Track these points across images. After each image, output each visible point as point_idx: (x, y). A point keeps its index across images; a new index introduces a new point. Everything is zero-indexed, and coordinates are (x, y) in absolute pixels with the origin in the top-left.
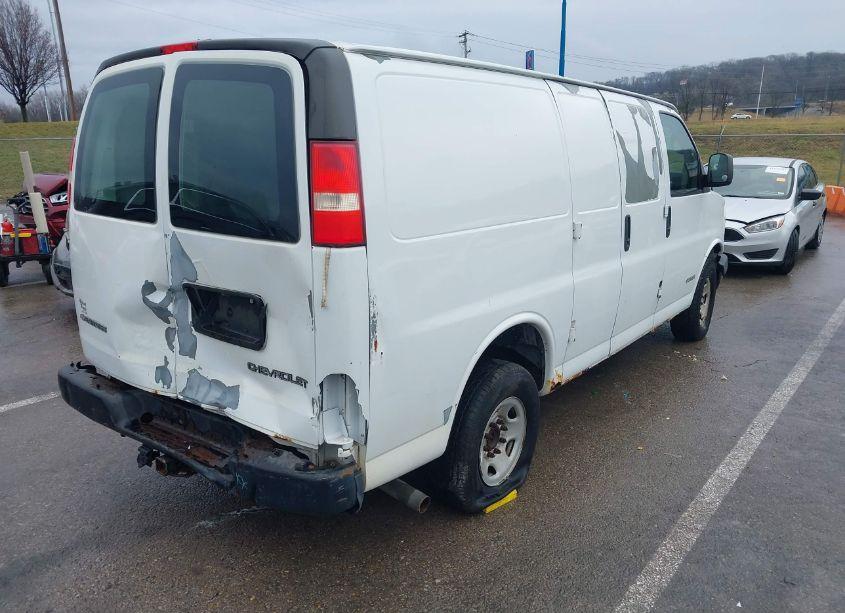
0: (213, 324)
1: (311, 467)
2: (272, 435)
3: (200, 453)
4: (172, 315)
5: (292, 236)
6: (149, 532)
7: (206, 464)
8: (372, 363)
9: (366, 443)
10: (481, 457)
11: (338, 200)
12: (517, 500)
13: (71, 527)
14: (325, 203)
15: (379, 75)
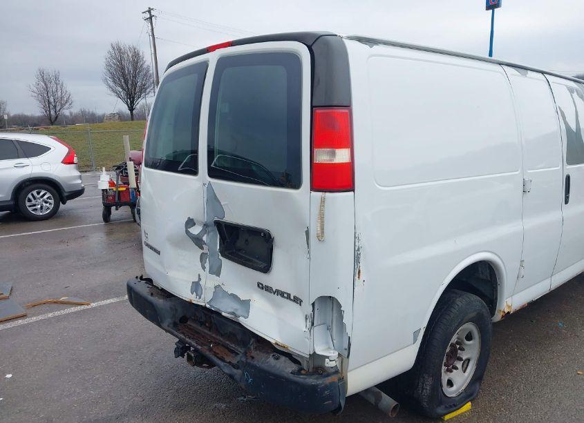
0: (234, 251)
1: (303, 372)
2: (273, 342)
3: (219, 350)
4: (205, 244)
5: (296, 185)
6: (178, 408)
7: (222, 359)
8: (356, 289)
9: (348, 357)
10: (443, 371)
11: (334, 154)
12: (471, 411)
13: (126, 398)
14: (323, 157)
15: (370, 57)
